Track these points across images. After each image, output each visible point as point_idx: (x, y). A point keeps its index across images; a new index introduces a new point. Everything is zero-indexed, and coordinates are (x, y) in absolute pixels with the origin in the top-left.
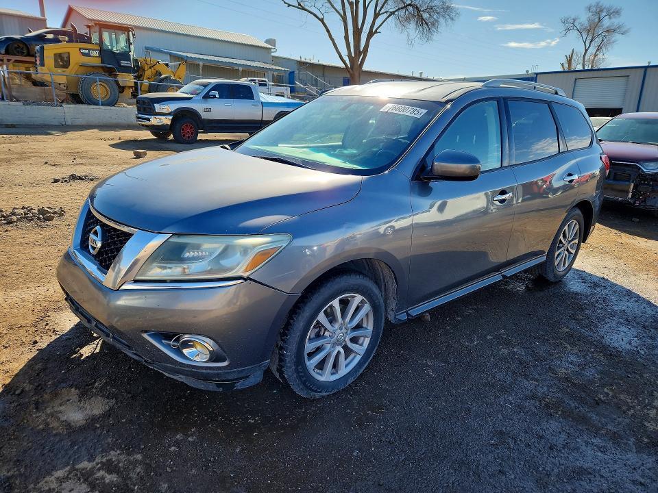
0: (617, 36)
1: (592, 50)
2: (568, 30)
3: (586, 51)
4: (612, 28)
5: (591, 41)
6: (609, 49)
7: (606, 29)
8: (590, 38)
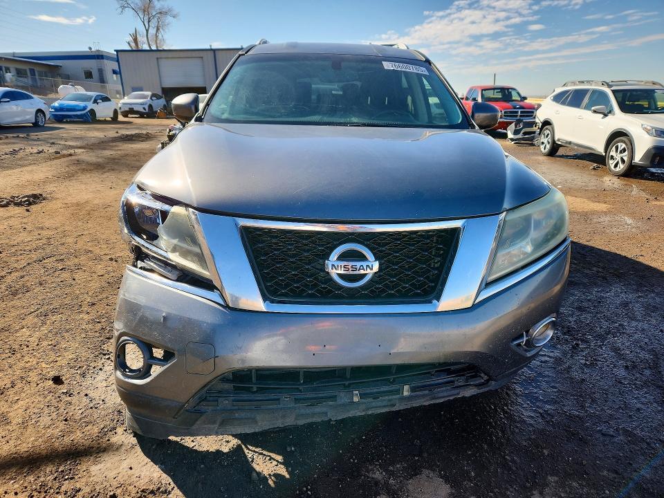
0: (169, 19)
1: (152, 31)
2: (123, 7)
3: (147, 31)
4: (164, 10)
5: (149, 22)
6: (167, 30)
7: (158, 11)
8: (146, 18)
